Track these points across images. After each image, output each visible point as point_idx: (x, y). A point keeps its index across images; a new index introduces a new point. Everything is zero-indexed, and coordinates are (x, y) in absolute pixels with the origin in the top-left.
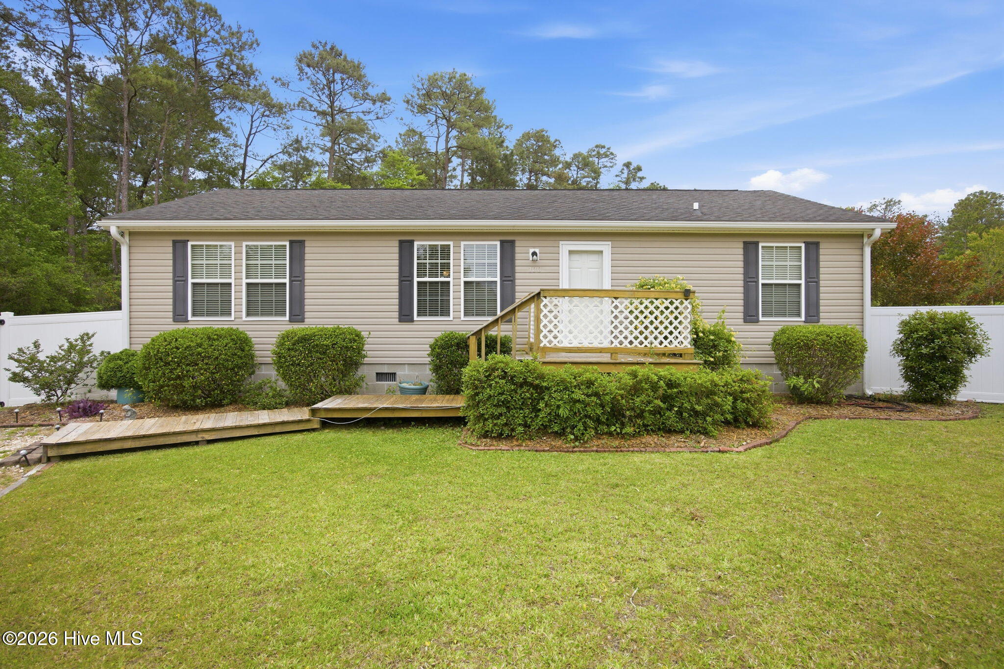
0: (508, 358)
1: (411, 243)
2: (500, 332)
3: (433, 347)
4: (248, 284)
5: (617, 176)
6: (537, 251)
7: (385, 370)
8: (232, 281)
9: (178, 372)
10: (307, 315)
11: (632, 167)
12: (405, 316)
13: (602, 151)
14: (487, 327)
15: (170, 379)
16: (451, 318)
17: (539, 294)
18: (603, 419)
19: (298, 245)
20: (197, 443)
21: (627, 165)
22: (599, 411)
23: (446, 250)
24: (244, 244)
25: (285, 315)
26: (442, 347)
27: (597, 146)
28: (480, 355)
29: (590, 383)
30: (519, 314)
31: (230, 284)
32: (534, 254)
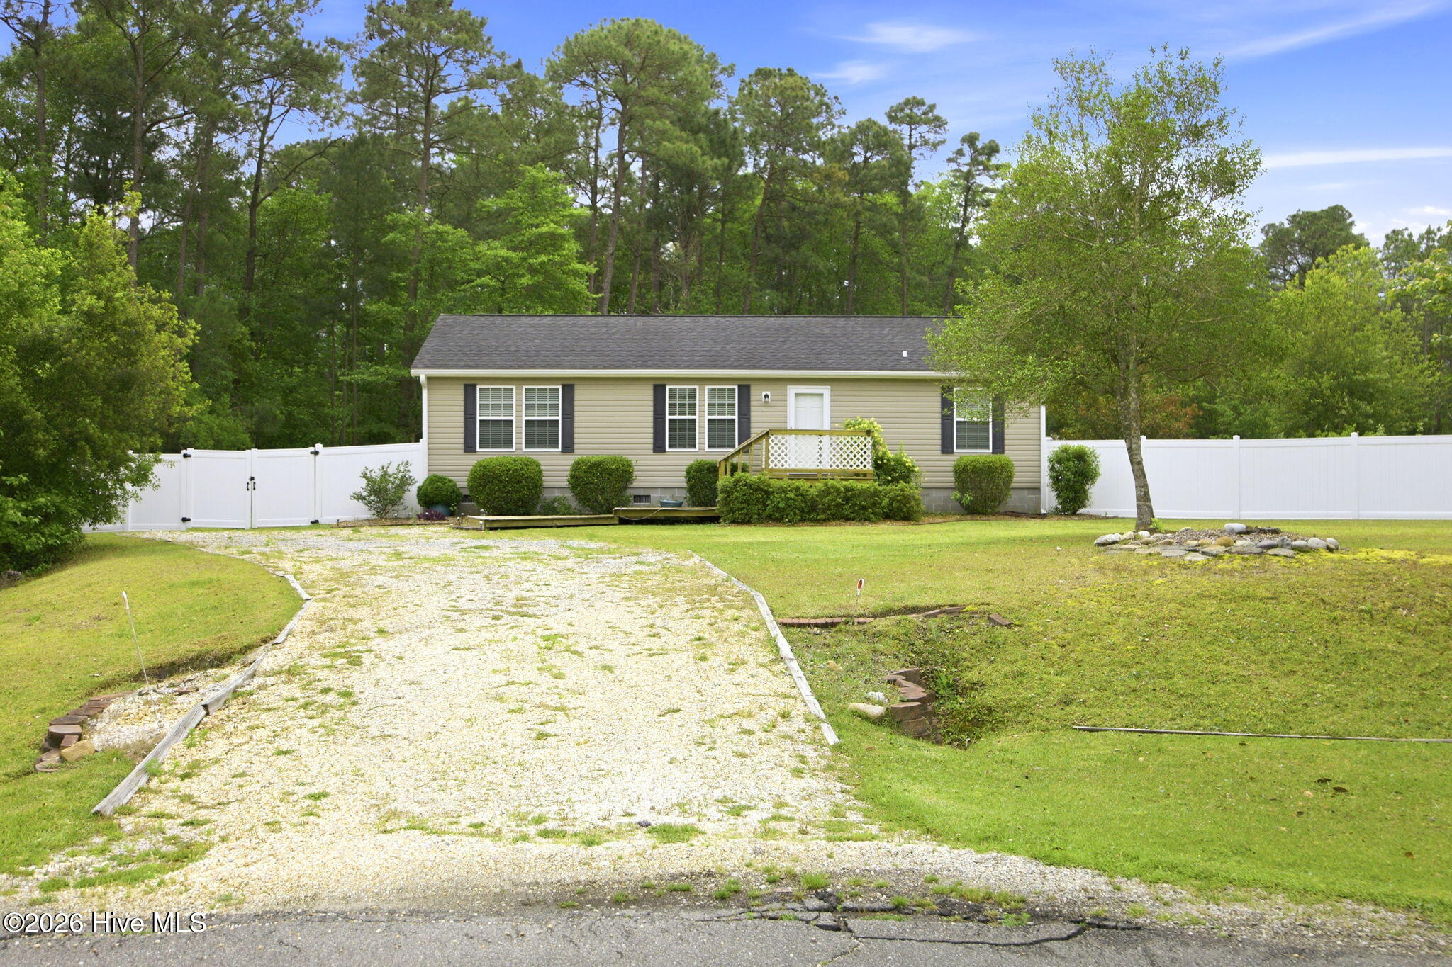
0: (747, 474)
1: (664, 387)
2: (740, 460)
3: (688, 472)
4: (527, 421)
5: (950, 160)
6: (769, 393)
7: (642, 493)
8: (514, 418)
9: (509, 487)
10: (576, 446)
11: (979, 144)
12: (658, 447)
13: (918, 111)
14: (733, 455)
15: (503, 492)
16: (697, 449)
17: (767, 433)
18: (806, 510)
19: (569, 388)
20: (551, 527)
21: (971, 140)
22: (803, 505)
23: (692, 395)
24: (524, 387)
25: (557, 447)
26: (696, 471)
27: (907, 103)
28: (726, 472)
29: (798, 489)
30: (754, 446)
31: (512, 421)
32: (766, 396)
